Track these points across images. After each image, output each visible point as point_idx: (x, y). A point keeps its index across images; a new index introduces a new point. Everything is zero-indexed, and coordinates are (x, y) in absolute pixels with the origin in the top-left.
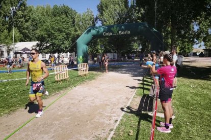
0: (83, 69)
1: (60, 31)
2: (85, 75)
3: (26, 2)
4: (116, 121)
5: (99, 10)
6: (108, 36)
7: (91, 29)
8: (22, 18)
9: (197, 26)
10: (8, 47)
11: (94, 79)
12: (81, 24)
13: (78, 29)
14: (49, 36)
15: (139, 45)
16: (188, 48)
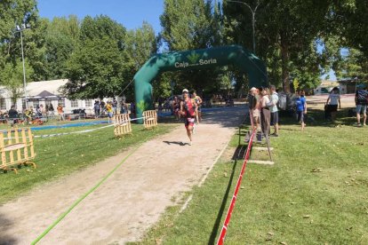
0: (150, 118)
1: (103, 61)
5: (163, 24)
8: (32, 40)
10: (14, 92)
15: (231, 79)
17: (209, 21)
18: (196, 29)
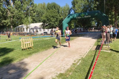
1: (53, 17)
3: (34, 3)
5: (72, 4)
7: (70, 16)
8: (32, 10)
10: (27, 26)
12: (63, 12)
13: (61, 15)
14: (48, 20)
15: (95, 23)
17: (88, 3)
18: (84, 5)
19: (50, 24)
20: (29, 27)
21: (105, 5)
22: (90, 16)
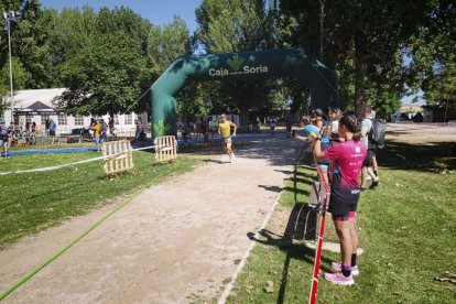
0: (166, 148)
1: (115, 65)
2: (170, 162)
4: (237, 262)
5: (200, 20)
6: (219, 78)
7: (182, 62)
9: (408, 56)
11: (189, 170)
12: (161, 50)
13: (153, 60)
14: (90, 76)
16: (390, 104)
19: (99, 95)
20: (9, 104)
21: (325, 27)
22: (265, 69)
